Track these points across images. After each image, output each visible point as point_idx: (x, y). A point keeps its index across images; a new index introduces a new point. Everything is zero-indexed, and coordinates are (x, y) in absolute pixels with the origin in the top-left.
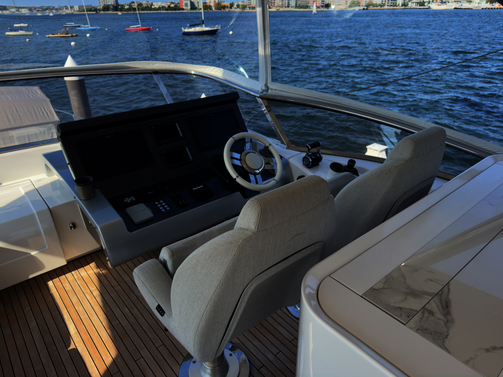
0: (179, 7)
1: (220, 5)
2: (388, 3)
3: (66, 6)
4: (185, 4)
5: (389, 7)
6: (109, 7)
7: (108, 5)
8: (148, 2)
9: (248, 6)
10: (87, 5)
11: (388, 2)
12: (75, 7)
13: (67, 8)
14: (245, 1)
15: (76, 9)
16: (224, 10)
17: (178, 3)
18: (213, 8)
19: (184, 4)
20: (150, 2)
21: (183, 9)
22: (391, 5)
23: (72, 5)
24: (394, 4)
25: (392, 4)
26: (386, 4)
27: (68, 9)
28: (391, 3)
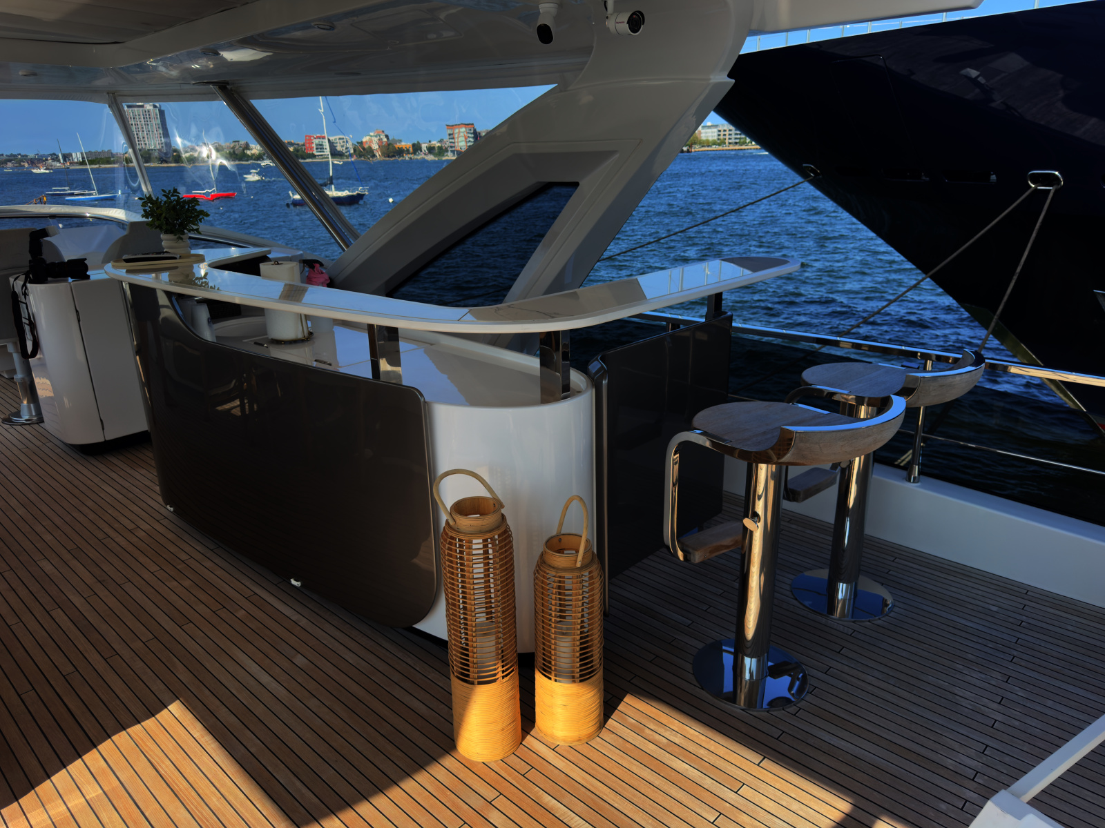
0: (304, 152)
1: (391, 147)
2: (730, 139)
3: (55, 154)
4: (317, 145)
5: (731, 147)
6: (150, 154)
7: (149, 150)
8: (238, 141)
9: (450, 149)
11: (730, 137)
12: (74, 155)
13: (56, 159)
14: (445, 140)
15: (76, 160)
16: (401, 158)
17: (304, 145)
18: (378, 154)
19: (314, 145)
20: (242, 142)
21: (313, 156)
22: (736, 143)
24: (742, 140)
25: (738, 141)
26: (727, 141)
27: (59, 161)
28: (736, 139)
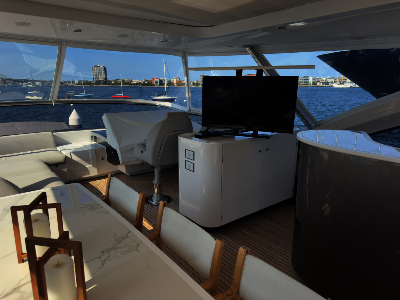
0: (151, 83)
1: (180, 82)
2: (302, 83)
3: (69, 81)
4: (156, 81)
5: (303, 86)
6: (100, 82)
7: (100, 80)
8: (129, 79)
9: (200, 84)
10: (84, 80)
11: (302, 82)
12: (75, 81)
13: (69, 82)
14: (199, 81)
15: (76, 83)
16: (184, 86)
17: (151, 81)
18: (176, 85)
19: (154, 81)
20: (130, 79)
21: (154, 85)
22: (304, 84)
23: (73, 80)
24: (307, 83)
25: (305, 83)
26: (301, 83)
27: (70, 83)
28: (304, 83)
